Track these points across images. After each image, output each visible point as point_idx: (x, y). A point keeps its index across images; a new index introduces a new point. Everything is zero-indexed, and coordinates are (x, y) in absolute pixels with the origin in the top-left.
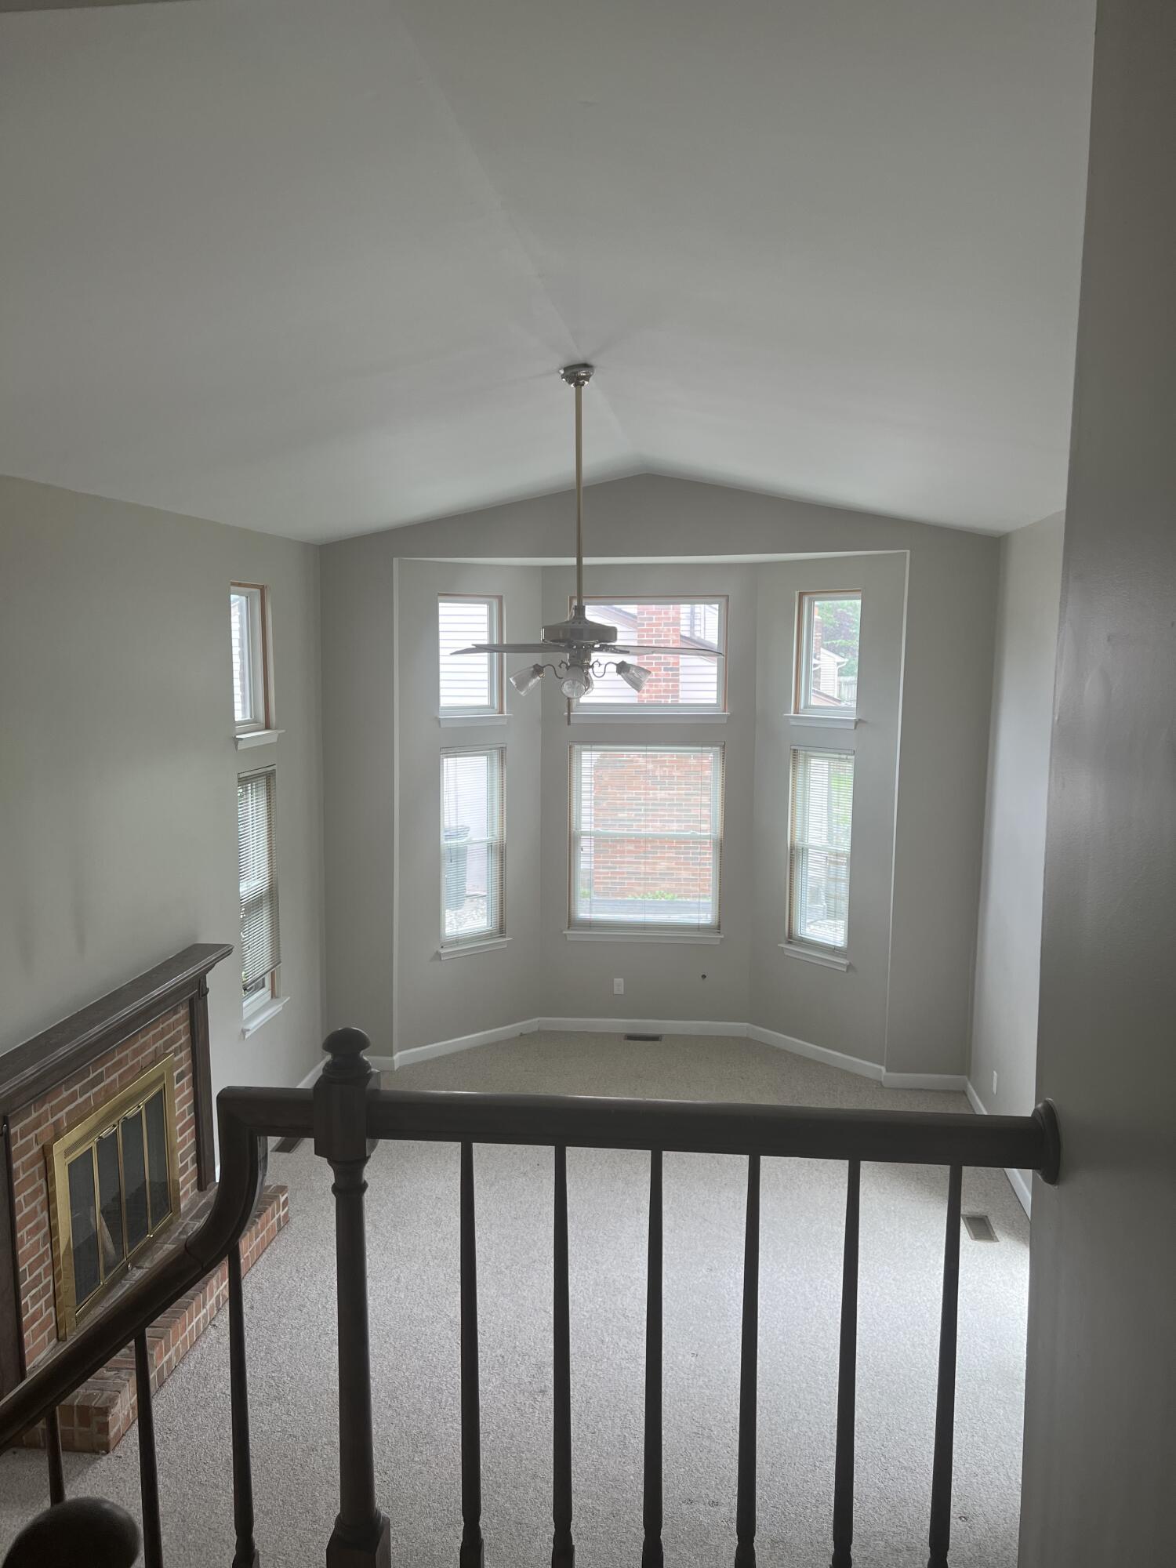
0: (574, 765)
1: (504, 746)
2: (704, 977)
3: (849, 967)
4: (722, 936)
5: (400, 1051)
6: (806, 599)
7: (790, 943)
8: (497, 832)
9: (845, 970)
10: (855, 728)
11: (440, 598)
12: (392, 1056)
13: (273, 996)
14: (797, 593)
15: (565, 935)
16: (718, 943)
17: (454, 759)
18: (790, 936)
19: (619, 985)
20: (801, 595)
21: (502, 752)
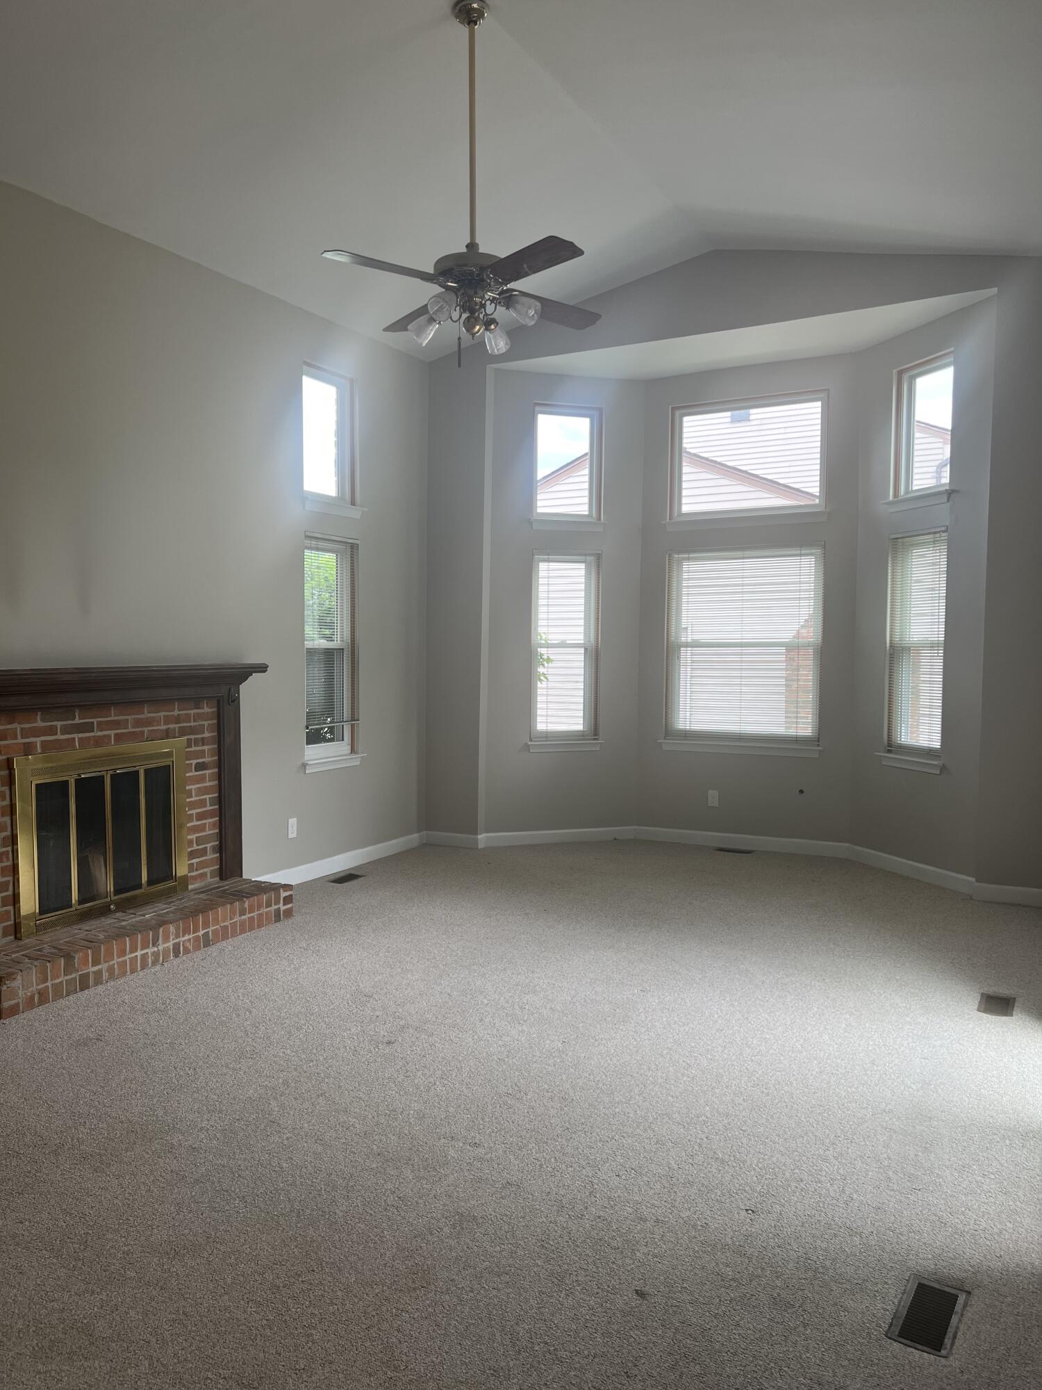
0: (675, 574)
1: (600, 552)
2: (801, 792)
3: (943, 769)
4: (820, 748)
5: (487, 831)
6: (906, 377)
7: (889, 751)
8: (592, 639)
9: (938, 772)
10: (948, 501)
11: (537, 409)
12: (476, 833)
13: (353, 751)
14: (895, 371)
15: (661, 743)
16: (817, 756)
17: (547, 564)
18: (890, 745)
19: (713, 797)
20: (900, 373)
21: (599, 558)
